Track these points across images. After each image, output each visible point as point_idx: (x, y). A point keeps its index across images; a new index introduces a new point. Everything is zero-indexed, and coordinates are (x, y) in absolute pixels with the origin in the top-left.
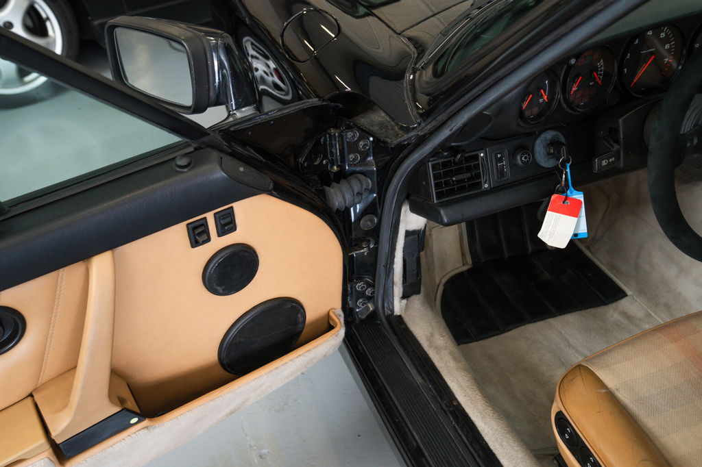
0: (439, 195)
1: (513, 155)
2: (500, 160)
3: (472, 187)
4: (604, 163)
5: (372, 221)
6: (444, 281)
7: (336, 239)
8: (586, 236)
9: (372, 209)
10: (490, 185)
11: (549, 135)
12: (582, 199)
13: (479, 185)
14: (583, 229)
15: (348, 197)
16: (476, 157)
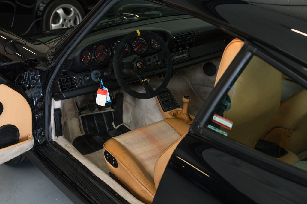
0: (62, 89)
1: (84, 78)
2: (81, 79)
3: (72, 87)
4: (107, 74)
5: (42, 104)
6: (74, 139)
7: (29, 105)
8: (110, 101)
9: (41, 100)
10: (78, 87)
11: (95, 72)
12: (107, 90)
13: (75, 87)
14: (109, 99)
15: (33, 93)
16: (73, 78)
